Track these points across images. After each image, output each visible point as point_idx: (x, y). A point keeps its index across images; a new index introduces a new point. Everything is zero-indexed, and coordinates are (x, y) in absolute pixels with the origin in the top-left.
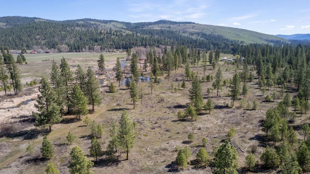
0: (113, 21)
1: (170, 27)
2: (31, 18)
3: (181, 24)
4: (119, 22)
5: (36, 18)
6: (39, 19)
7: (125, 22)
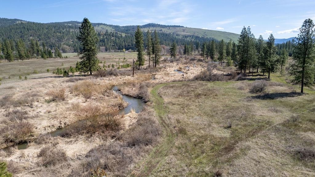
0: (101, 24)
1: (161, 30)
2: (11, 20)
3: (171, 28)
4: (108, 25)
5: (18, 20)
6: (21, 20)
7: (113, 25)
